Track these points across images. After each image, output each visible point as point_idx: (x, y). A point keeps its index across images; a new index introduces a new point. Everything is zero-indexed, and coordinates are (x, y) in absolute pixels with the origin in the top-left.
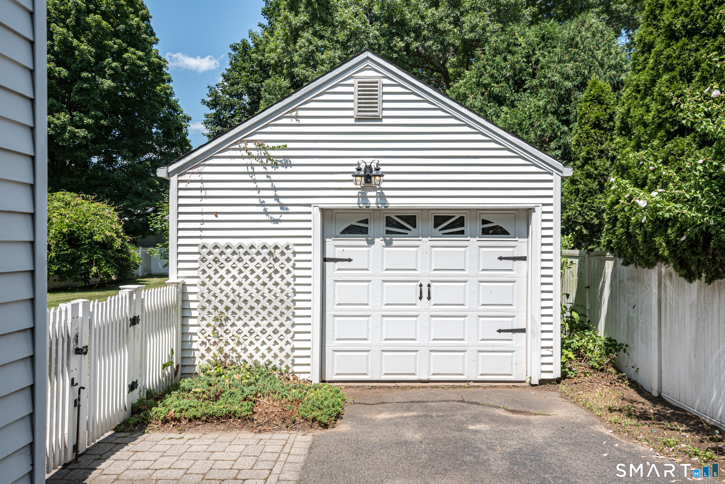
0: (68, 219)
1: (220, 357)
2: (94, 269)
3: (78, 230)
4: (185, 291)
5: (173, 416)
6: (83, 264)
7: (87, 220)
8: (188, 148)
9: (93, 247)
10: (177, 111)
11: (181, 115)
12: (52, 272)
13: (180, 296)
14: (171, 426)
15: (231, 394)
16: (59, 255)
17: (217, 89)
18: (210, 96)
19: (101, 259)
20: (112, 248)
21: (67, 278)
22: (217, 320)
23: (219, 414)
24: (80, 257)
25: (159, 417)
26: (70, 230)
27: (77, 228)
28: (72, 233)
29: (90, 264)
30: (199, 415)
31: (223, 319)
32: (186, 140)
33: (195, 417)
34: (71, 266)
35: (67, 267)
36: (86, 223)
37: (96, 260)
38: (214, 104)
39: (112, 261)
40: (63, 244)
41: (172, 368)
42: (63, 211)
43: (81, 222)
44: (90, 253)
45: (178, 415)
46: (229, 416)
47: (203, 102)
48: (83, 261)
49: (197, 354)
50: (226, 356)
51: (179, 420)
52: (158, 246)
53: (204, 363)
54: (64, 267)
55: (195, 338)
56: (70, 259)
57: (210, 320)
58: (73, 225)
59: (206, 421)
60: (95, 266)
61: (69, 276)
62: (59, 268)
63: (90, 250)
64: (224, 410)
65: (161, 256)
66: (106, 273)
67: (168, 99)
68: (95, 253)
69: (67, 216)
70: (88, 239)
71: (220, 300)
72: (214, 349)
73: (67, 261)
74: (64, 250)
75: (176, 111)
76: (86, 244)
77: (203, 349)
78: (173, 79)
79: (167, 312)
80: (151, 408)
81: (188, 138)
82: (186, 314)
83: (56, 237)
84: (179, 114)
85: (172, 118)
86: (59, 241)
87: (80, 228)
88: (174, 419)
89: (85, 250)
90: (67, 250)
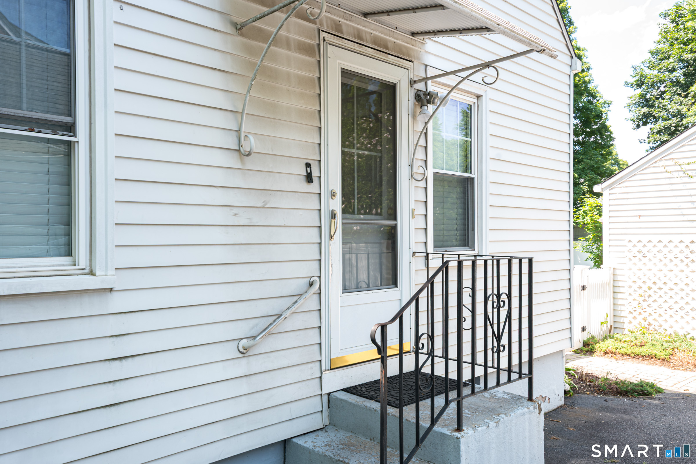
1: (646, 324)
4: (615, 274)
5: (611, 350)
8: (608, 133)
10: (597, 97)
11: (600, 101)
13: (612, 276)
14: (610, 356)
15: (653, 345)
17: (642, 67)
18: (633, 77)
22: (641, 296)
23: (643, 354)
25: (601, 350)
30: (628, 353)
31: (646, 296)
32: (606, 126)
33: (626, 354)
38: (640, 84)
41: (607, 326)
45: (614, 351)
46: (650, 357)
47: (626, 84)
49: (626, 321)
50: (650, 324)
51: (615, 354)
52: (580, 240)
53: (631, 327)
55: (623, 308)
57: (636, 296)
59: (634, 357)
64: (647, 352)
65: (583, 250)
67: (586, 88)
71: (644, 282)
72: (640, 318)
75: (594, 97)
77: (630, 317)
78: (592, 66)
79: (603, 286)
80: (596, 344)
81: (608, 123)
82: (617, 290)
84: (598, 100)
85: (591, 106)
88: (612, 353)
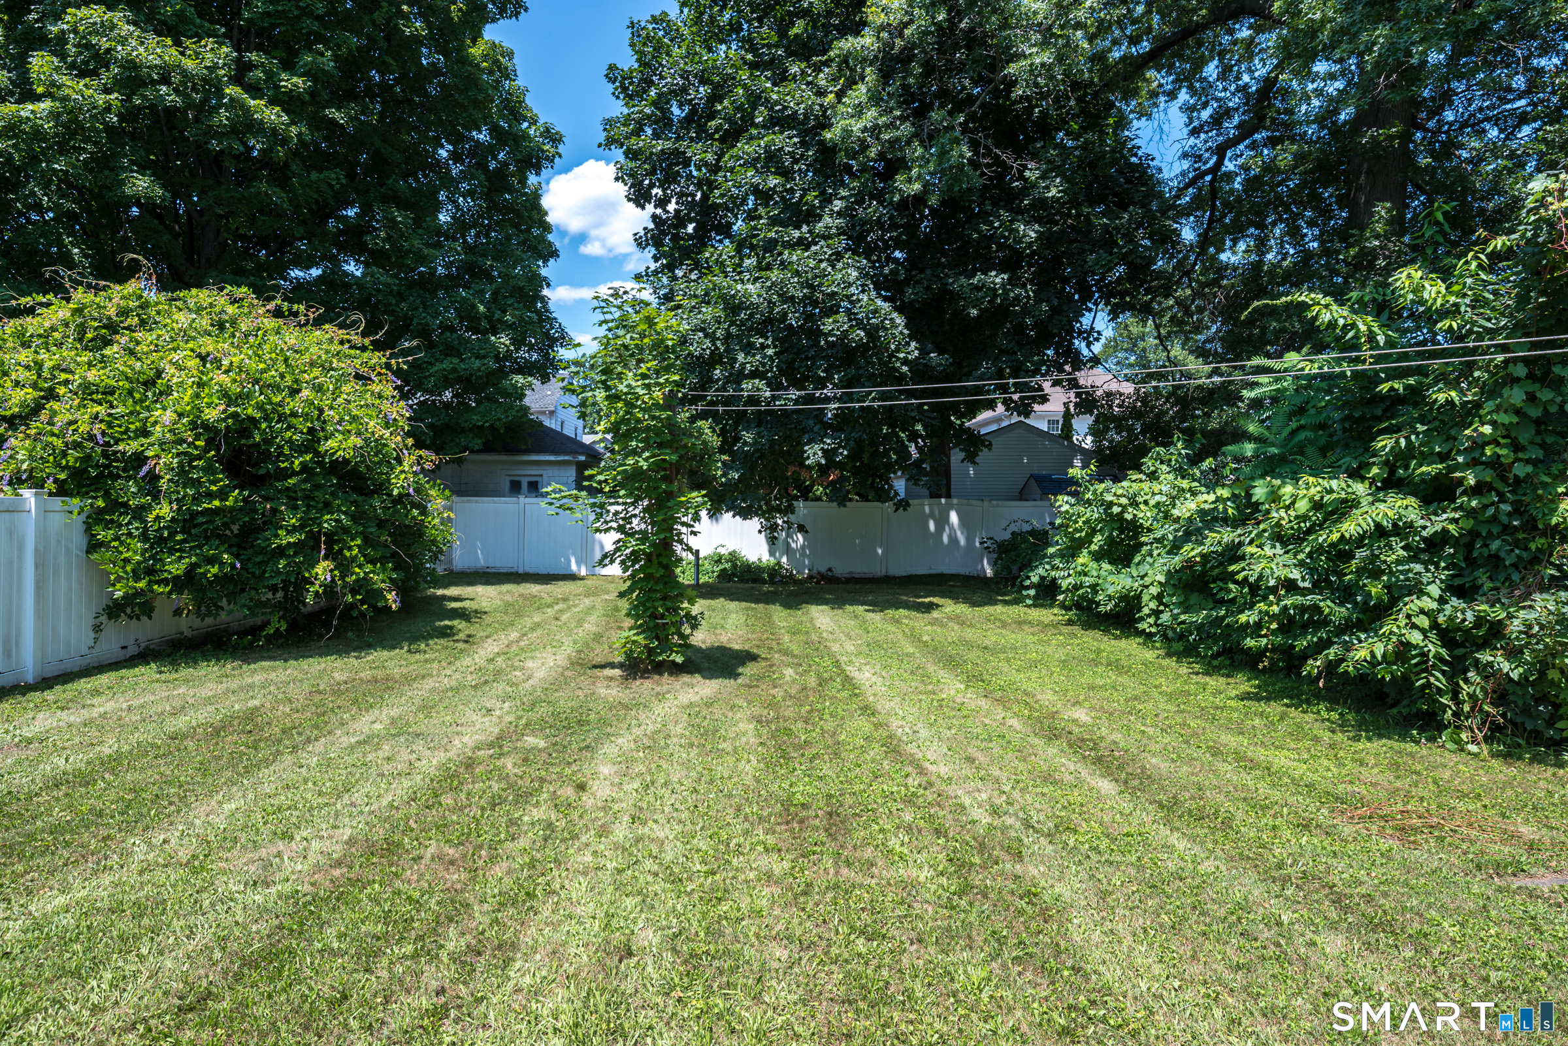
0: (227, 372)
2: (323, 570)
3: (266, 418)
6: (281, 551)
7: (296, 381)
9: (317, 487)
12: (165, 582)
16: (194, 515)
19: (346, 531)
20: (382, 487)
21: (224, 602)
24: (272, 522)
26: (235, 416)
27: (260, 407)
28: (245, 426)
29: (309, 548)
34: (236, 556)
35: (222, 564)
36: (294, 392)
37: (330, 536)
39: (385, 538)
40: (209, 470)
42: (208, 345)
43: (277, 388)
44: (308, 506)
48: (286, 539)
54: (211, 561)
56: (235, 528)
58: (249, 396)
60: (326, 558)
61: (232, 596)
62: (193, 567)
63: (308, 498)
66: (362, 585)
68: (328, 507)
69: (225, 362)
70: (301, 453)
73: (223, 539)
74: (210, 496)
76: (294, 473)
83: (182, 441)
86: (193, 458)
87: (274, 411)
89: (291, 496)
90: (223, 495)
